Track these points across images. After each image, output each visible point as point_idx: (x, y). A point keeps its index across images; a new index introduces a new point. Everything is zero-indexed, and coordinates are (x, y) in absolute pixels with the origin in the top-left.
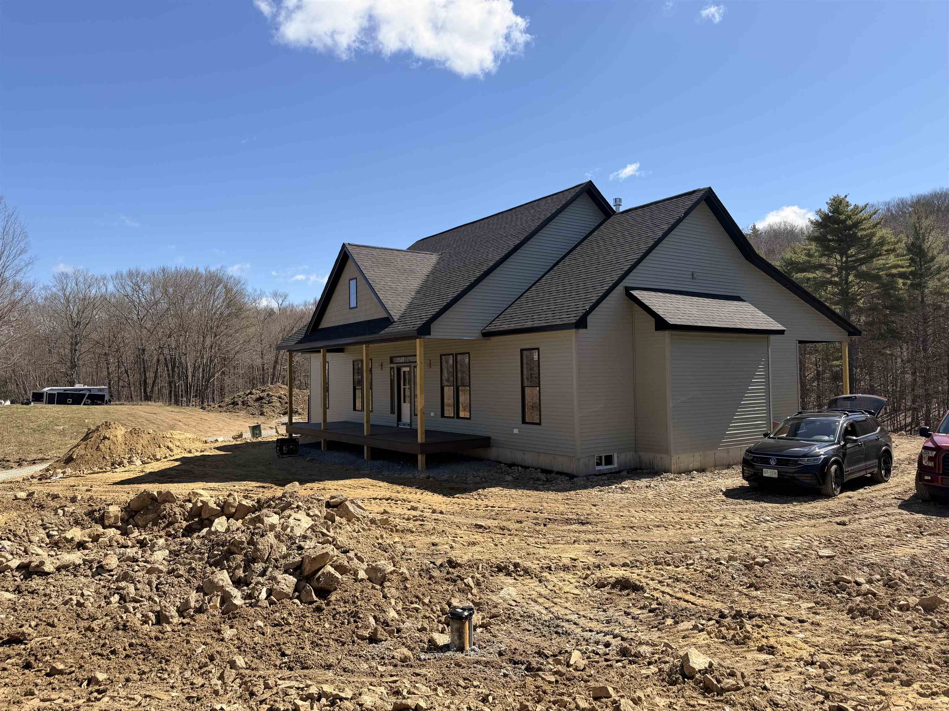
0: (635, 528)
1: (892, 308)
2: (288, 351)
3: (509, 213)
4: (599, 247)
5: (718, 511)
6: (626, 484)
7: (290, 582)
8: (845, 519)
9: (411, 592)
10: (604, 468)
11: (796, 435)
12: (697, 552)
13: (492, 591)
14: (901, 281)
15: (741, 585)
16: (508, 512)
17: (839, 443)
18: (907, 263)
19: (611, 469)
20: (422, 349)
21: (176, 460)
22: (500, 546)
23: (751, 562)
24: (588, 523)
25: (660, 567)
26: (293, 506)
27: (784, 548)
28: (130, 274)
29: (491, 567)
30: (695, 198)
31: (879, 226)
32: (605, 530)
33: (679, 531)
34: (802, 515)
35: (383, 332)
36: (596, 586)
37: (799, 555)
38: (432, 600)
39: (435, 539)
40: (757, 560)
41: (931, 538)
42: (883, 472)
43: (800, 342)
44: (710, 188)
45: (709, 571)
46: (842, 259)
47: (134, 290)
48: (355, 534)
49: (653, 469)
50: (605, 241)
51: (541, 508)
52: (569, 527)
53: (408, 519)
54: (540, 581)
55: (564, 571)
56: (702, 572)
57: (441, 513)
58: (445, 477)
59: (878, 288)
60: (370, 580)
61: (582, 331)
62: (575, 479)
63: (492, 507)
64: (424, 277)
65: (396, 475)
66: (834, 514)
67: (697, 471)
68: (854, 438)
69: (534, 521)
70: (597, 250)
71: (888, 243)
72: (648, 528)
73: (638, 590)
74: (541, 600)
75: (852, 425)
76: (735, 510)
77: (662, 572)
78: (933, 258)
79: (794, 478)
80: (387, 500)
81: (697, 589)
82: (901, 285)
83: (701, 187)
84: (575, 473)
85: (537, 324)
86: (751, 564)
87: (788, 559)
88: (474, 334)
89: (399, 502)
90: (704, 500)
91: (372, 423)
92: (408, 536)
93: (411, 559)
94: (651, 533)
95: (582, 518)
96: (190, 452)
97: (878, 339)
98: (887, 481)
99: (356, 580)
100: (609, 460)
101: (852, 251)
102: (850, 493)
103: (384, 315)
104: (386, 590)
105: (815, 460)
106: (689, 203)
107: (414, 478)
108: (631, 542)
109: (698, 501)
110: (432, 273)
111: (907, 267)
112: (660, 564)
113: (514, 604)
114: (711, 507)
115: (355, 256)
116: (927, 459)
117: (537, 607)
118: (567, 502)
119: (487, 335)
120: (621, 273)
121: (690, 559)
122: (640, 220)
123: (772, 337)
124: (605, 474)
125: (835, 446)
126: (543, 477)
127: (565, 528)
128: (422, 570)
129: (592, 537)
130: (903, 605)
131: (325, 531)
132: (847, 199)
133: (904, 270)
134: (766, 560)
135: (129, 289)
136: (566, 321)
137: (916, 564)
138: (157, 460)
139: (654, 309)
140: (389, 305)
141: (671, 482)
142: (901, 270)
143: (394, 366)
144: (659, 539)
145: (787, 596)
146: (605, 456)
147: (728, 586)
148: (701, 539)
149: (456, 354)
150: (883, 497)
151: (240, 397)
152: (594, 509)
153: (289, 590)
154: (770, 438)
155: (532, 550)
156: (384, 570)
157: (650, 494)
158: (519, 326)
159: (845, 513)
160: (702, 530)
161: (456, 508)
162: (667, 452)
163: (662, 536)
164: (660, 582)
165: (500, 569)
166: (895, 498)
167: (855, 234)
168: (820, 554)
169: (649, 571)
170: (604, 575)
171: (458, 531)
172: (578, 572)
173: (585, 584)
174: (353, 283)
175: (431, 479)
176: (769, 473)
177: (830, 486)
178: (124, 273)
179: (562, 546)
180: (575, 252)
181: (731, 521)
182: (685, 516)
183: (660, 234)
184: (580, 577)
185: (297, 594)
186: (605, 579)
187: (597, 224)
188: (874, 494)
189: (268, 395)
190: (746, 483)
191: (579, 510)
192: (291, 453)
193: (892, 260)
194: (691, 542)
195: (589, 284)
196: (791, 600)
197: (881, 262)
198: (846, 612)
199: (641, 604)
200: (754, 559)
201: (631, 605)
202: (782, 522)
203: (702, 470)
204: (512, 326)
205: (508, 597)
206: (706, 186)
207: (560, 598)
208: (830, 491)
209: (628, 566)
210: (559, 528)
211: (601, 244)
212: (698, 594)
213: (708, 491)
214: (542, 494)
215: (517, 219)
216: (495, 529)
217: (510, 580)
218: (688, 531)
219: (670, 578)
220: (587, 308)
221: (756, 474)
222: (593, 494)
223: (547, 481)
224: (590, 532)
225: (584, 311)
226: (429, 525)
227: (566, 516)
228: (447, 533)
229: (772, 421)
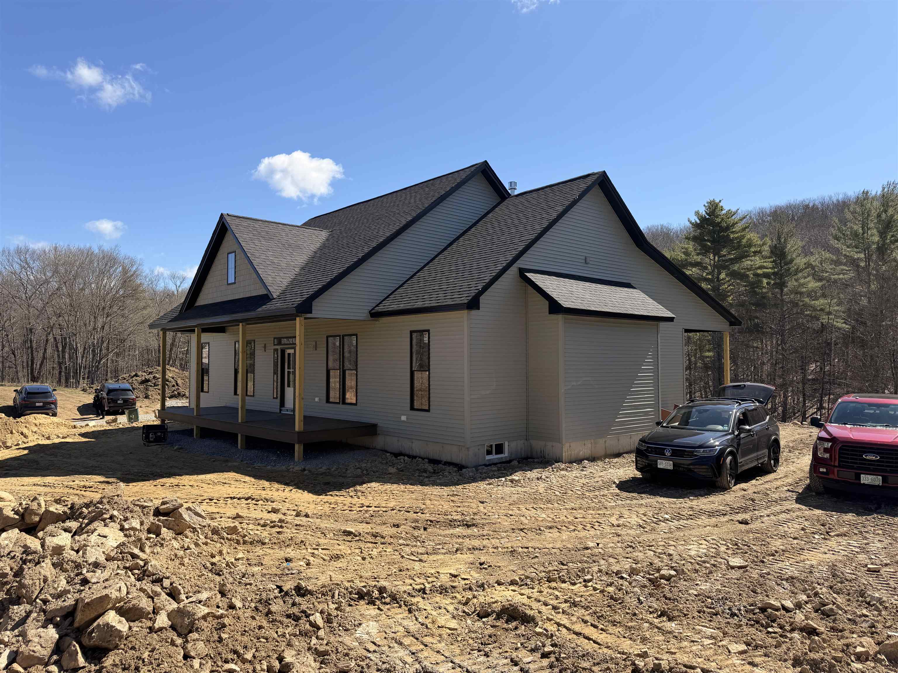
0: (525, 531)
1: (757, 305)
2: (161, 330)
3: (404, 191)
4: (493, 228)
5: (613, 507)
6: (516, 477)
7: (47, 641)
8: (746, 516)
9: (227, 645)
10: (493, 457)
11: (687, 423)
12: (594, 562)
13: (347, 630)
14: (765, 281)
15: (651, 613)
16: (384, 514)
17: (733, 433)
18: (770, 265)
19: (502, 458)
20: (303, 331)
21: (24, 449)
22: (368, 559)
23: (657, 575)
24: (474, 525)
25: (553, 584)
26: (105, 516)
27: (690, 556)
28: (19, 251)
29: (351, 593)
30: (589, 181)
31: (747, 230)
32: (492, 533)
33: (573, 534)
34: (702, 512)
35: (260, 309)
36: (478, 615)
37: (708, 565)
38: (257, 654)
39: (290, 552)
40: (662, 572)
41: (840, 539)
42: (772, 462)
43: (687, 331)
44: (604, 173)
45: (611, 589)
46: (714, 258)
47: (22, 267)
48: (181, 553)
49: (544, 457)
50: (499, 223)
51: (423, 507)
52: (451, 531)
53: (264, 525)
54: (410, 611)
55: (441, 593)
56: (602, 591)
57: (307, 516)
58: (323, 469)
59: (745, 286)
60: (173, 627)
61: (474, 312)
62: (464, 470)
63: (367, 507)
64: (311, 253)
65: (269, 467)
66: (735, 511)
67: (588, 459)
68: (747, 427)
69: (413, 525)
70: (491, 231)
71: (755, 245)
72: (540, 529)
73: (528, 622)
74: (407, 641)
75: (744, 414)
76: (630, 505)
77: (557, 593)
78: (792, 261)
79: (690, 470)
80: (247, 499)
81: (598, 617)
82: (765, 285)
83: (596, 171)
84: (464, 463)
85: (427, 304)
86: (656, 578)
87: (697, 571)
88: (363, 314)
89: (261, 502)
90: (597, 493)
91: (247, 407)
92: (258, 549)
93: (251, 584)
94: (543, 537)
95: (468, 518)
96: (48, 438)
97: (745, 332)
98: (775, 471)
99: (151, 629)
100: (499, 449)
101: (724, 252)
102: (743, 485)
103: (263, 292)
104: (189, 646)
105: (710, 451)
106: (583, 186)
107: (288, 471)
108: (520, 549)
109: (592, 494)
110: (320, 249)
111: (770, 268)
112: (554, 580)
113: (372, 647)
114: (606, 503)
115: (233, 227)
116: (822, 450)
117: (402, 653)
118: (452, 498)
119: (375, 315)
120: (515, 253)
121: (588, 573)
122: (535, 202)
123: (662, 325)
124: (495, 464)
125: (729, 437)
126: (430, 468)
127: (447, 532)
128: (260, 601)
129: (476, 543)
130: (861, 653)
131: (136, 551)
132: (721, 204)
133: (767, 270)
134: (673, 573)
135: (17, 267)
136: (458, 301)
137: (838, 576)
138: (8, 448)
139: (549, 291)
140: (268, 280)
141: (563, 472)
142: (765, 270)
143: (278, 347)
144: (551, 545)
145: (709, 632)
146: (496, 445)
147: (635, 614)
148: (598, 544)
149: (343, 336)
150: (776, 489)
151: (125, 379)
152: (481, 507)
153: (44, 653)
154: (662, 427)
155: (406, 564)
156: (194, 614)
157: (541, 487)
158: (409, 306)
159: (745, 510)
160: (598, 532)
161: (327, 508)
162: (559, 440)
163: (554, 541)
164: (555, 608)
165: (361, 596)
166: (789, 490)
167: (728, 235)
168: (731, 564)
169: (541, 592)
170: (489, 600)
171: (322, 541)
172: (457, 595)
173: (464, 612)
174: (232, 257)
175: (306, 472)
176: (664, 464)
177: (725, 478)
178: (12, 248)
179: (442, 557)
180: (470, 233)
181: (629, 520)
182: (580, 514)
183: (555, 215)
184: (460, 603)
185: (55, 657)
186: (490, 604)
187: (492, 206)
188: (767, 486)
189: (154, 377)
190: (639, 475)
191: (465, 509)
192: (158, 440)
193: (758, 261)
194: (587, 548)
195: (482, 265)
196: (714, 638)
197: (749, 262)
198: (791, 662)
199: (532, 644)
200: (658, 570)
201: (519, 645)
202: (682, 521)
203: (593, 459)
204: (402, 306)
205: (365, 637)
206: (601, 170)
207: (432, 635)
208: (725, 483)
209: (517, 584)
210: (443, 533)
211: (496, 224)
212: (601, 626)
213: (601, 482)
214: (428, 490)
215: (411, 197)
216: (366, 535)
217: (372, 611)
218: (583, 534)
219: (566, 601)
220: (480, 288)
221: (649, 465)
222: (482, 488)
223: (434, 472)
224: (475, 537)
225: (477, 291)
226: (288, 533)
227: (449, 517)
228: (307, 544)
229: (660, 409)
